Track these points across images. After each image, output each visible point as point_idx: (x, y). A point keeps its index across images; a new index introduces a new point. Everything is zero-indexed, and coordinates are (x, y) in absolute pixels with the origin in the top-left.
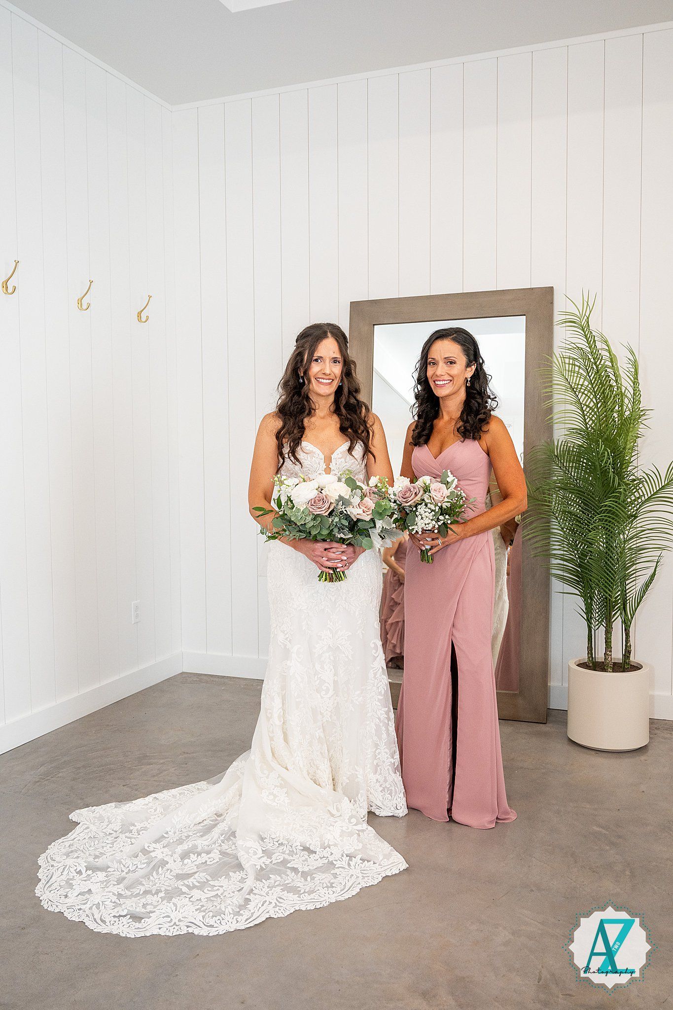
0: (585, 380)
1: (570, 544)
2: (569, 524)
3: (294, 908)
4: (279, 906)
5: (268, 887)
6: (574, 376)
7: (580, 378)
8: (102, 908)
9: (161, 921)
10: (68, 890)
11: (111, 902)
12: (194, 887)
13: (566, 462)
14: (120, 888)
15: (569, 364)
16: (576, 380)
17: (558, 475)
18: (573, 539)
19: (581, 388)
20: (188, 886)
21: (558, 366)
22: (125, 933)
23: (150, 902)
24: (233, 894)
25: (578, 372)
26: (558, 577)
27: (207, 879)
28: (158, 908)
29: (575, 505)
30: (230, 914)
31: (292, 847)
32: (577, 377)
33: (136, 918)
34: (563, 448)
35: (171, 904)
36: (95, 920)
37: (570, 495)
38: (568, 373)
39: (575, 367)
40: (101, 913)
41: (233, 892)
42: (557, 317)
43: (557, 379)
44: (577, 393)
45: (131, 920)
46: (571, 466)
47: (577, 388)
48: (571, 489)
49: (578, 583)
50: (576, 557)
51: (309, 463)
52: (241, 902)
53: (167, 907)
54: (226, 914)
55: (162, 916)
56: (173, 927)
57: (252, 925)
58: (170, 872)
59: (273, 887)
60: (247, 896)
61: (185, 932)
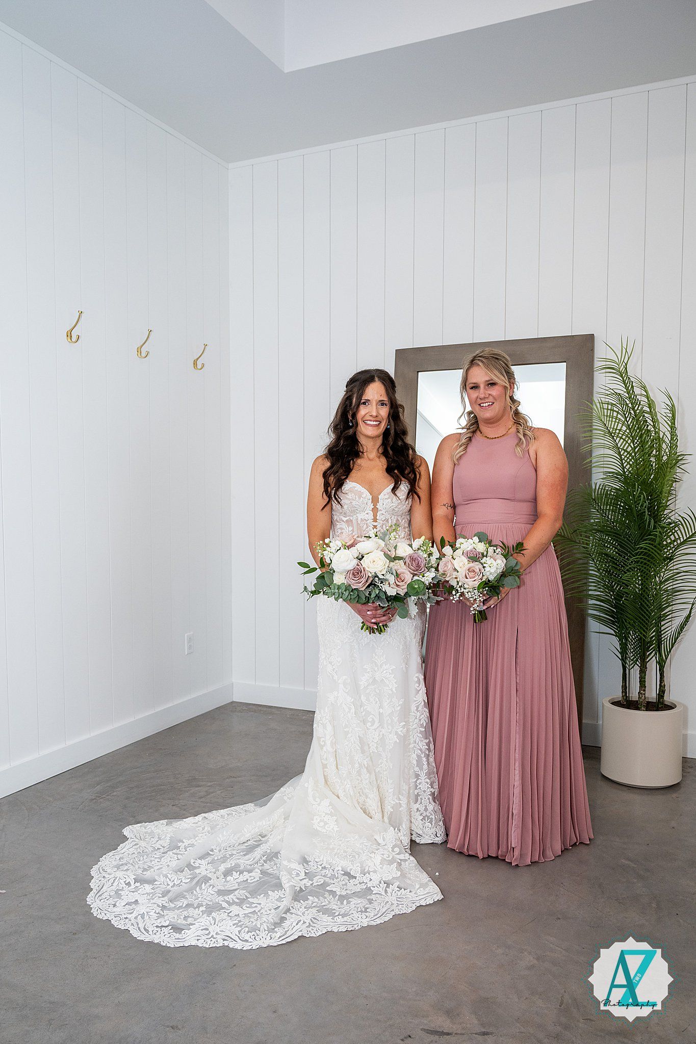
0: (623, 425)
1: (606, 585)
2: (606, 565)
3: (327, 929)
4: (312, 926)
5: (305, 908)
6: (612, 421)
7: (618, 423)
8: (146, 917)
9: (200, 933)
10: (117, 899)
11: (155, 912)
12: (234, 903)
13: (604, 505)
14: (164, 901)
15: (608, 409)
16: (614, 425)
18: (609, 581)
19: (619, 433)
20: (228, 902)
21: (599, 412)
22: (165, 942)
23: (191, 915)
24: (269, 912)
25: (617, 417)
26: (594, 616)
27: (246, 896)
28: (198, 921)
29: (611, 547)
30: (265, 930)
31: (333, 871)
32: (615, 422)
33: (177, 929)
34: (601, 491)
35: (211, 917)
36: (139, 928)
37: (607, 537)
39: (613, 413)
40: (145, 923)
41: (270, 910)
42: (597, 364)
43: (597, 425)
44: (615, 438)
45: (172, 931)
46: (608, 509)
47: (615, 433)
48: (608, 532)
49: (613, 623)
50: (612, 598)
51: (357, 503)
52: (277, 920)
53: (207, 921)
54: (261, 930)
55: (200, 929)
56: (210, 940)
57: (284, 942)
58: (213, 888)
59: (309, 908)
60: (284, 915)
61: (221, 945)
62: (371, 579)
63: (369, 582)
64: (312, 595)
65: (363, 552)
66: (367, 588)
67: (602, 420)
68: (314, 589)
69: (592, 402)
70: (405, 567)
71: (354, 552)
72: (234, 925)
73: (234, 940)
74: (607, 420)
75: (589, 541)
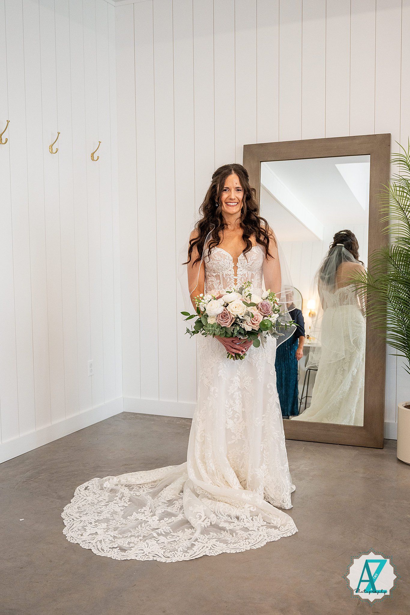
1: (399, 320)
2: (399, 306)
3: (222, 551)
4: (213, 550)
5: (208, 539)
6: (403, 199)
7: (408, 201)
8: (103, 543)
9: (138, 552)
10: (84, 532)
11: (109, 540)
12: (162, 535)
13: (398, 261)
14: (115, 533)
15: (400, 191)
16: (404, 202)
17: (392, 271)
18: (402, 317)
19: (408, 208)
20: (158, 533)
21: (393, 192)
22: (115, 557)
23: (133, 541)
25: (406, 197)
26: (392, 344)
27: (170, 531)
28: (137, 545)
29: (403, 292)
30: (181, 551)
32: (405, 200)
33: (123, 550)
34: (396, 251)
35: (146, 543)
36: (98, 548)
37: (400, 285)
38: (399, 198)
39: (403, 194)
41: (185, 540)
42: (393, 158)
43: (392, 202)
44: (405, 212)
45: (120, 551)
46: (401, 264)
47: (405, 208)
48: (400, 281)
49: (404, 347)
50: (404, 329)
51: (223, 263)
52: (189, 545)
53: (142, 545)
54: (178, 551)
55: (138, 549)
56: (145, 556)
57: (194, 558)
58: (149, 527)
59: (211, 539)
60: (194, 543)
61: (152, 559)
62: (235, 319)
63: (233, 321)
64: (193, 334)
65: (228, 301)
66: (231, 326)
67: (395, 199)
68: (194, 330)
69: (388, 186)
70: (258, 311)
71: (221, 301)
72: (160, 548)
73: (161, 557)
74: (399, 199)
75: (387, 288)
